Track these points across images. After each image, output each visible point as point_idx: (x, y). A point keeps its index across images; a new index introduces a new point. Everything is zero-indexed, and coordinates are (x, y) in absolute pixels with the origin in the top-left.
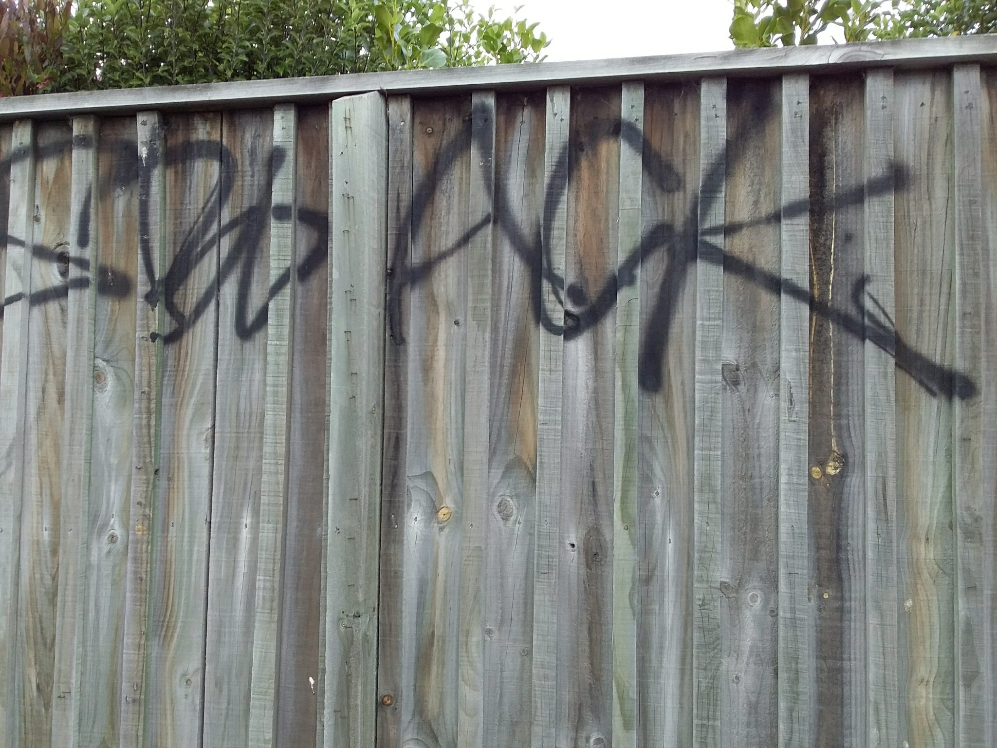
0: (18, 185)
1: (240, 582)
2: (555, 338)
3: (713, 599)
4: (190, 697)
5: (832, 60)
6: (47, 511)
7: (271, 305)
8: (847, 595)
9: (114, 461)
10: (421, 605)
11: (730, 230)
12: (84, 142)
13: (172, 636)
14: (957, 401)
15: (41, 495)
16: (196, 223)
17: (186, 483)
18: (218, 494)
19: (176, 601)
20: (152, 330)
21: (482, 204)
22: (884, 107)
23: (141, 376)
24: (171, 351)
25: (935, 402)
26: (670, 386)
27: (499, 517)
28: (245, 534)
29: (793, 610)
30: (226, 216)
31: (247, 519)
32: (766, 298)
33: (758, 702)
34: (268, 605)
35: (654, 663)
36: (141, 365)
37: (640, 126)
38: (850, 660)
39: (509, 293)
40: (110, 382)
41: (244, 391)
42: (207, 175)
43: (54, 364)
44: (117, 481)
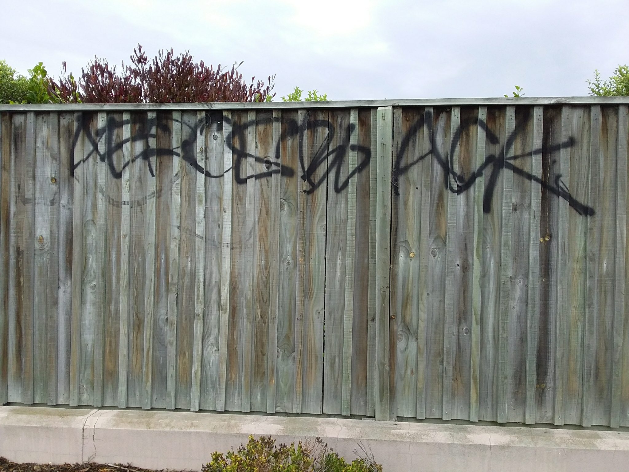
0: (251, 135)
1: (338, 278)
2: (454, 194)
3: (507, 281)
4: (320, 318)
5: (552, 102)
6: (263, 253)
7: (350, 181)
8: (551, 280)
9: (288, 236)
10: (404, 285)
11: (515, 158)
12: (277, 120)
13: (312, 297)
14: (589, 216)
15: (261, 248)
16: (319, 150)
17: (316, 244)
18: (329, 248)
19: (313, 285)
20: (304, 189)
21: (427, 146)
22: (568, 118)
23: (300, 205)
24: (310, 197)
25: (581, 217)
26: (493, 211)
27: (432, 256)
28: (339, 262)
29: (534, 285)
30: (331, 149)
31: (340, 257)
32: (527, 181)
33: (520, 315)
34: (350, 285)
35: (486, 304)
36: (300, 201)
37: (485, 122)
39: (436, 178)
40: (286, 207)
41: (338, 211)
42: (323, 133)
43: (264, 201)
44: (289, 243)
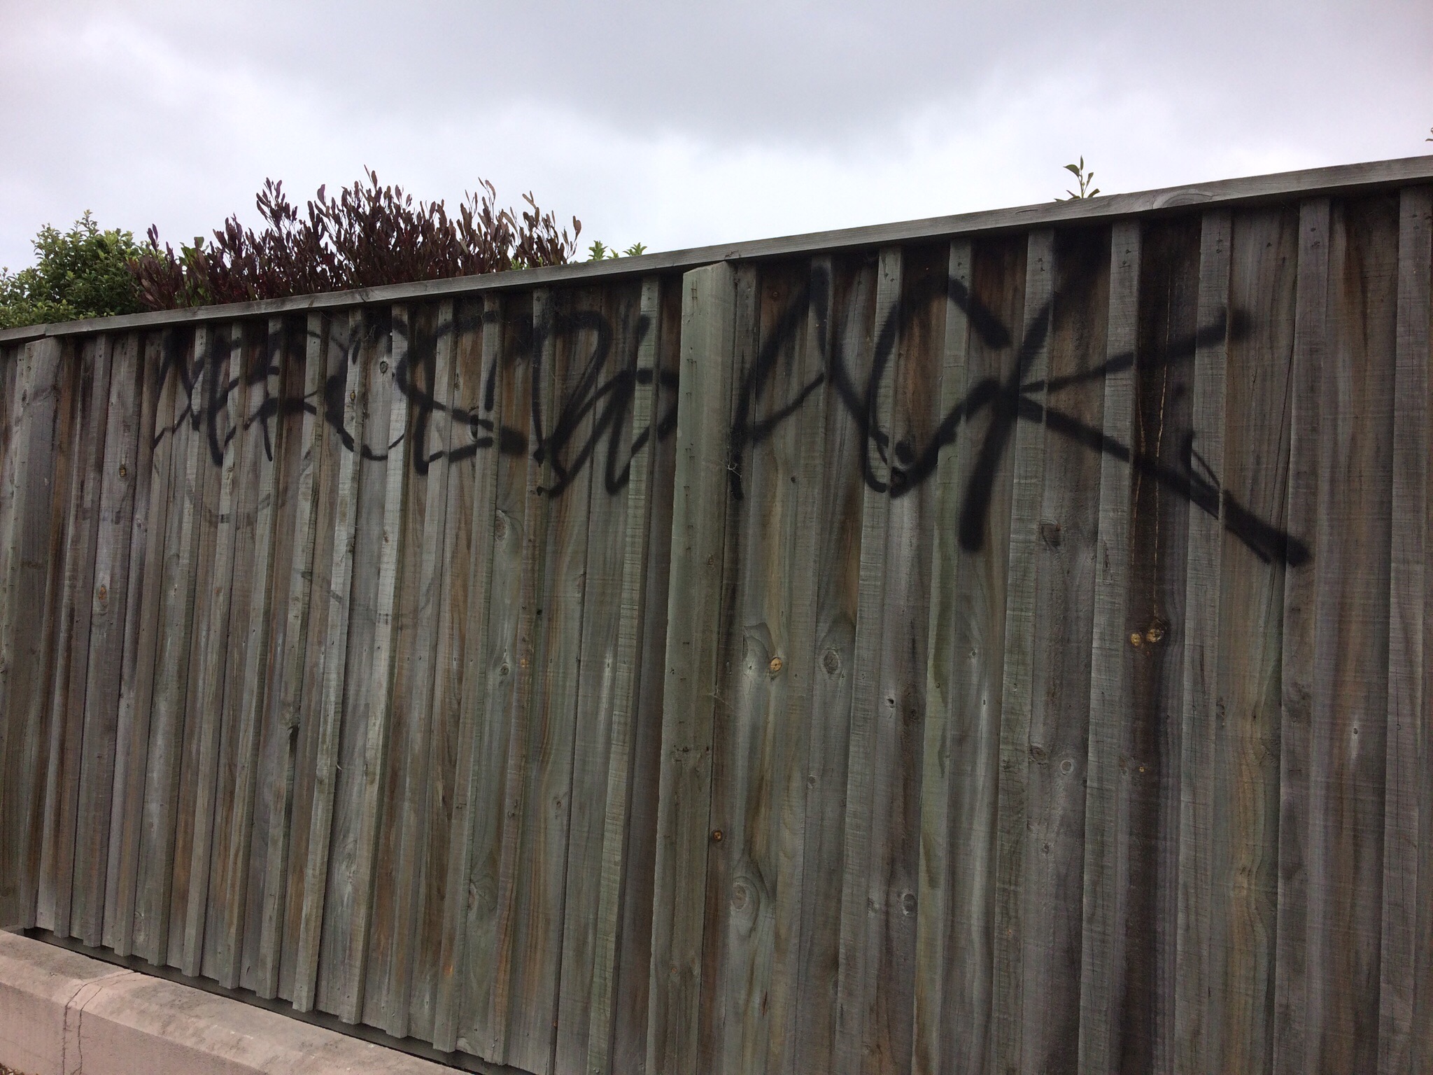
0: (442, 356)
1: (602, 716)
2: (878, 495)
4: (560, 818)
5: (1156, 206)
6: (456, 643)
7: (633, 463)
8: (1164, 771)
9: (507, 601)
10: (752, 750)
11: (1056, 385)
13: (548, 761)
14: (1288, 569)
15: (452, 629)
16: (578, 386)
17: (563, 625)
18: (587, 634)
19: (552, 730)
20: (539, 485)
21: (817, 364)
22: (1218, 251)
23: (529, 526)
24: (554, 504)
25: (1268, 569)
27: (824, 670)
28: (607, 673)
29: (1100, 780)
30: (602, 380)
31: (609, 660)
33: (1067, 875)
34: (621, 737)
35: (965, 825)
36: (529, 515)
37: (967, 284)
38: (1165, 838)
39: (841, 450)
40: (507, 532)
41: (610, 542)
42: (588, 344)
43: (464, 514)
44: (509, 619)
